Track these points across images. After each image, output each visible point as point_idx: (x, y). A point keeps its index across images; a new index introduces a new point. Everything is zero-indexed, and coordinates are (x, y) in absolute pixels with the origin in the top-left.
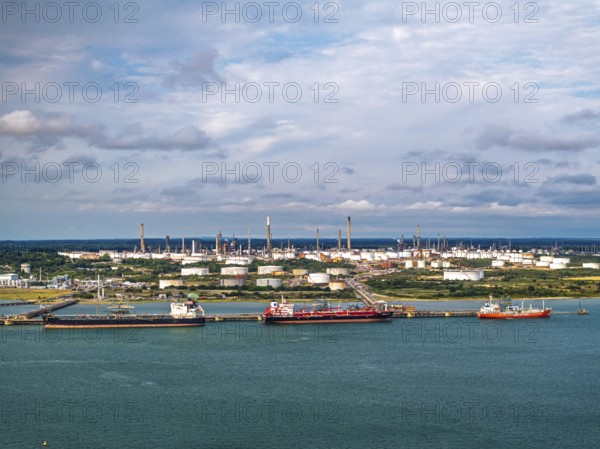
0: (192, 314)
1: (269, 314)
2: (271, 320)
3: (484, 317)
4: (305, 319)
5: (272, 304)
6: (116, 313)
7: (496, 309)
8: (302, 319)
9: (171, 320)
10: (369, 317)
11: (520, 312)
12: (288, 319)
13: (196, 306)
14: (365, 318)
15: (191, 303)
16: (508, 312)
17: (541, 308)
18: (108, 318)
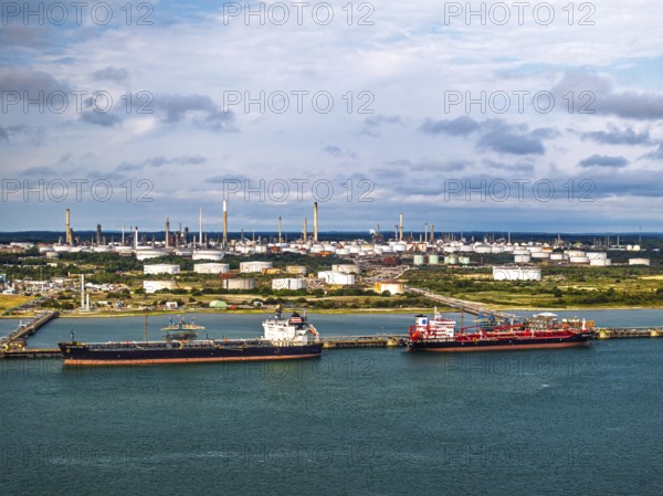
0: (301, 339)
1: (419, 337)
2: (422, 348)
4: (472, 344)
5: (420, 321)
6: (180, 339)
8: (467, 345)
9: (269, 349)
10: (564, 341)
12: (447, 344)
13: (307, 325)
14: (557, 341)
15: (298, 320)
18: (169, 347)
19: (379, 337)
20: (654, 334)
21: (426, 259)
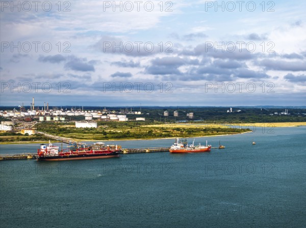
1: (42, 154)
2: (44, 159)
3: (174, 152)
4: (66, 157)
5: (42, 147)
7: (182, 147)
8: (64, 157)
10: (108, 155)
11: (194, 148)
12: (55, 157)
14: (105, 155)
16: (187, 149)
17: (205, 146)
19: (23, 154)
20: (147, 151)
21: (45, 119)
